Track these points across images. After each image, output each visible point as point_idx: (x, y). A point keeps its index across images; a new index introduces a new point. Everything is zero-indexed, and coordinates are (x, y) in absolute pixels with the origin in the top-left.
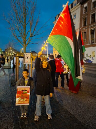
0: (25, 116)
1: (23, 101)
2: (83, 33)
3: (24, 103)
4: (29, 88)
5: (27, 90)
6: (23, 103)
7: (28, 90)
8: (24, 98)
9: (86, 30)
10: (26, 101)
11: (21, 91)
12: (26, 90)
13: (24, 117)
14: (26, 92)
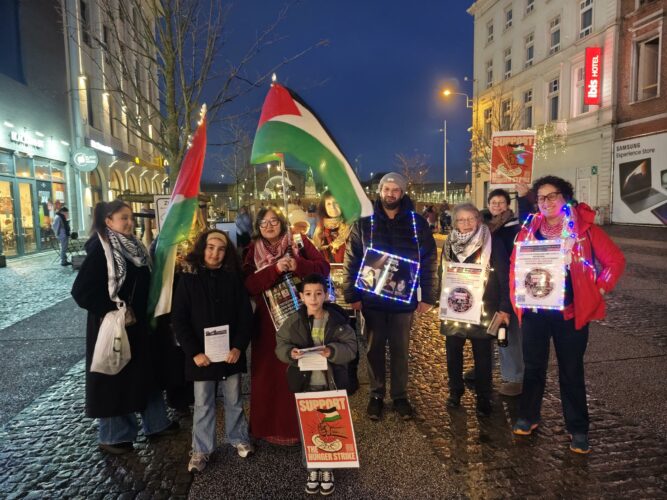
0: (325, 486)
1: (332, 453)
2: (642, 45)
3: (338, 461)
4: (342, 400)
5: (338, 408)
6: (334, 461)
7: (343, 408)
8: (334, 439)
9: (656, 26)
10: (343, 450)
11: (313, 412)
12: (334, 409)
13: (319, 487)
14: (335, 414)
